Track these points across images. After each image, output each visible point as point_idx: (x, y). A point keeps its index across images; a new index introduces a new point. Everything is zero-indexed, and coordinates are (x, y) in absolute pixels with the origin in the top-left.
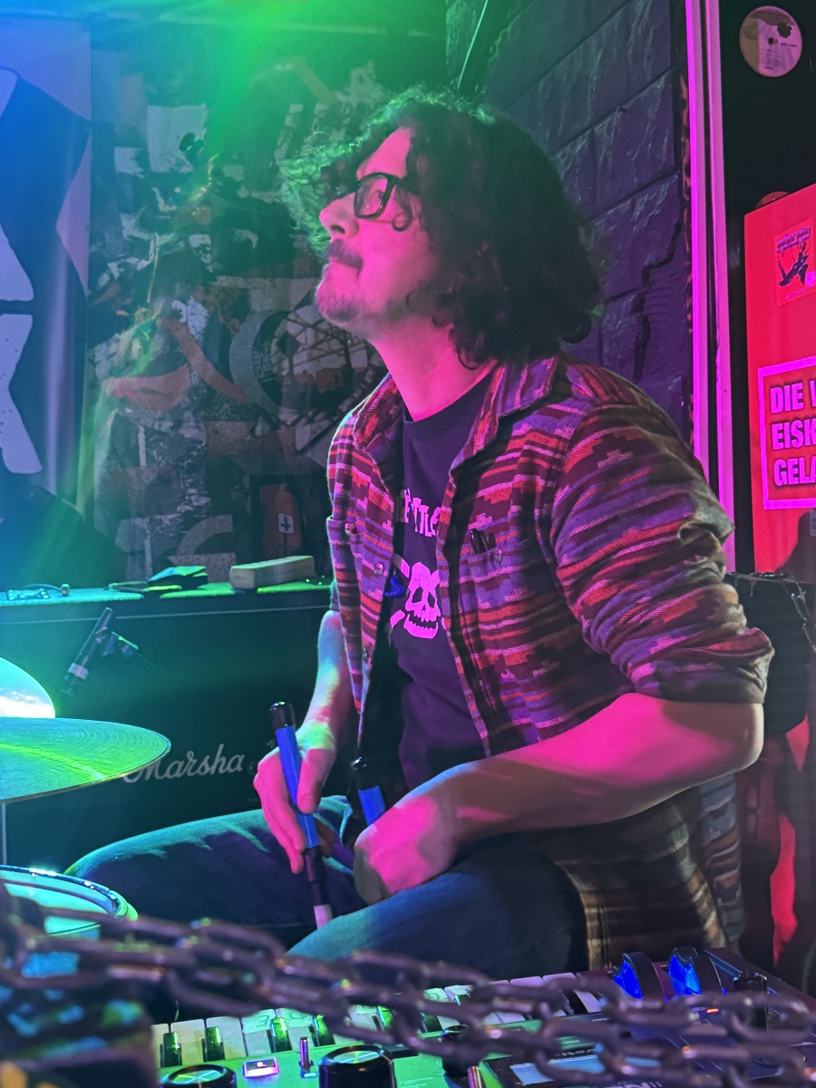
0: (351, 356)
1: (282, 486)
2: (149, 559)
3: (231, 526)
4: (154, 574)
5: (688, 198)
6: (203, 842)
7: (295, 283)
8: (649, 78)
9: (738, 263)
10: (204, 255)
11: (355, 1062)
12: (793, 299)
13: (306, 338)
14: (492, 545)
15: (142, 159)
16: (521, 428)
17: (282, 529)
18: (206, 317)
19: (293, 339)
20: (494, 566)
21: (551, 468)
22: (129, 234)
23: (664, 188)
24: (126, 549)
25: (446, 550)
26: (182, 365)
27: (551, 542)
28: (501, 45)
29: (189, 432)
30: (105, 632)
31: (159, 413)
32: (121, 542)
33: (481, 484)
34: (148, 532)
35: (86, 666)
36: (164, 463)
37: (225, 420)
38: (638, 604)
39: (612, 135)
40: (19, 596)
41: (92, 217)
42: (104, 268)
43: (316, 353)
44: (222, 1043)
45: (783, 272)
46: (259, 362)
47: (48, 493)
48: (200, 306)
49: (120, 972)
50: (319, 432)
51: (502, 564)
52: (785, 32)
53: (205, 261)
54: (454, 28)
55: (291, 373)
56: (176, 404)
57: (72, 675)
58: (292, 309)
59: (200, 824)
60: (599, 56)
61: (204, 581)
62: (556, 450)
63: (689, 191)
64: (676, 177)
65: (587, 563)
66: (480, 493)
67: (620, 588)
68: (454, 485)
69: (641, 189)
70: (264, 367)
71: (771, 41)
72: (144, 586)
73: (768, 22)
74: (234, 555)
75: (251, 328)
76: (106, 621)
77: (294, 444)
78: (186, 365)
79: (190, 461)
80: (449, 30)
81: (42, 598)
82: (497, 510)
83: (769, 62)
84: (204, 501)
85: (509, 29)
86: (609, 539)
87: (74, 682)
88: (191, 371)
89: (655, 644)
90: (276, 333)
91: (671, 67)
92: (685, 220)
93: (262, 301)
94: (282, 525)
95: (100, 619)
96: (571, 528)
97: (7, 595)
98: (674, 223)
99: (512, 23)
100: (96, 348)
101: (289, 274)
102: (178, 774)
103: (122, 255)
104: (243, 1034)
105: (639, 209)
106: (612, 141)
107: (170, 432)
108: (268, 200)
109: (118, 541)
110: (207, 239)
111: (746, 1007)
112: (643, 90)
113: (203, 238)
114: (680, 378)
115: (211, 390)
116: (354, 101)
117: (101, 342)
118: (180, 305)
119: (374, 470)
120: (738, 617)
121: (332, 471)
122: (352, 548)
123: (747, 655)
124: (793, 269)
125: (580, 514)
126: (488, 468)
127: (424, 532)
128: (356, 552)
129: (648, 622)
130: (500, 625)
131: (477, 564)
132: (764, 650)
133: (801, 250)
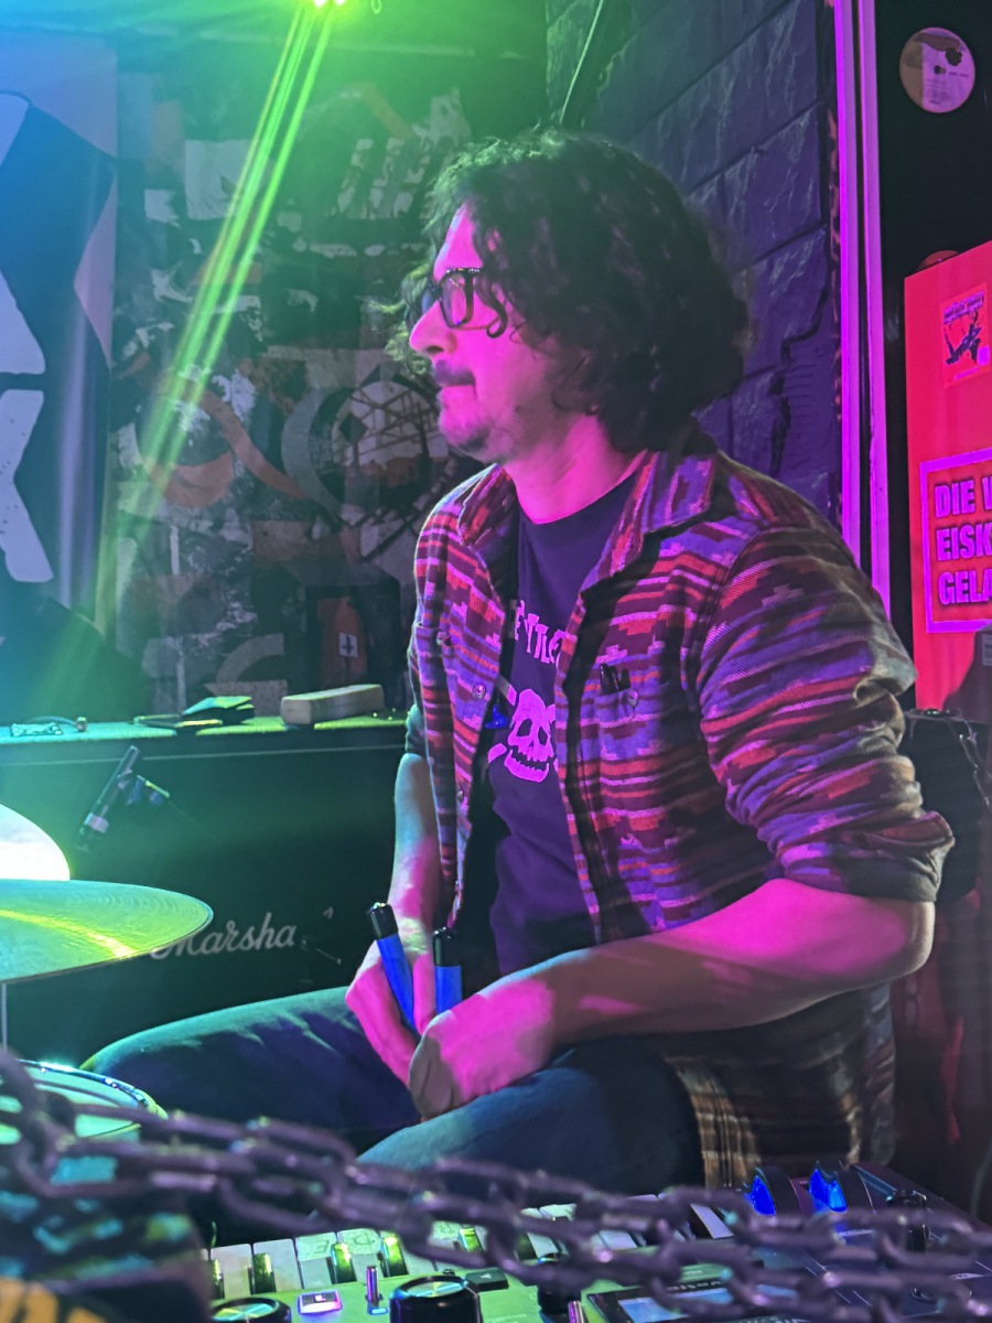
0: (429, 443)
1: (345, 600)
2: (182, 687)
3: (281, 648)
4: (189, 706)
5: (836, 258)
7: (362, 354)
8: (791, 112)
9: (897, 336)
10: (251, 321)
11: (434, 1295)
12: (961, 380)
13: (375, 421)
14: (625, 685)
15: (178, 204)
16: (669, 549)
17: (343, 652)
18: (254, 395)
19: (359, 421)
20: (626, 711)
21: (705, 601)
22: (162, 294)
23: (808, 246)
24: (154, 675)
25: (565, 686)
26: (225, 452)
27: (698, 687)
28: (613, 72)
29: (232, 534)
30: (129, 776)
31: (196, 511)
32: (148, 665)
33: (616, 611)
34: (181, 653)
35: (107, 817)
36: (201, 571)
37: (276, 519)
38: (802, 773)
39: (746, 181)
40: (25, 731)
41: (118, 275)
42: (131, 334)
43: (385, 439)
44: (272, 1274)
45: (951, 349)
46: (318, 450)
47: (61, 606)
48: (246, 382)
49: (164, 1179)
50: (388, 534)
51: (637, 709)
52: (954, 59)
53: (253, 328)
54: (556, 50)
55: (356, 463)
56: (216, 499)
57: (88, 828)
58: (358, 385)
59: (243, 1010)
60: (731, 85)
61: (249, 714)
62: (712, 580)
63: (838, 250)
64: (823, 233)
65: (741, 717)
66: (614, 621)
67: (779, 752)
68: (583, 609)
69: (781, 246)
70: (324, 455)
71: (937, 70)
72: (176, 720)
73: (932, 46)
74: (285, 683)
75: (309, 408)
76: (131, 762)
77: (359, 549)
78: (229, 453)
79: (232, 568)
80: (550, 53)
81: (54, 734)
82: (635, 643)
83: (935, 95)
84: (249, 617)
85: (622, 53)
86: (769, 692)
87: (90, 837)
88: (235, 461)
89: (816, 822)
90: (338, 416)
91: (817, 100)
92: (833, 285)
93: (321, 376)
94: (344, 647)
95: (122, 760)
96: (725, 675)
97: (11, 731)
98: (821, 287)
99: (626, 46)
100: (121, 431)
101: (354, 345)
103: (153, 319)
104: (298, 1263)
105: (778, 271)
106: (746, 188)
107: (209, 534)
108: (329, 255)
109: (145, 665)
110: (256, 301)
111: (898, 1226)
112: (782, 128)
113: (252, 300)
114: (826, 474)
115: (259, 484)
116: (435, 136)
117: (126, 423)
118: (221, 380)
119: (478, 572)
120: (915, 797)
121: (422, 568)
122: (445, 662)
123: (923, 844)
124: (963, 344)
125: (738, 660)
126: (626, 592)
127: (540, 656)
128: (449, 668)
129: (810, 796)
130: (628, 782)
131: (607, 706)
132: (943, 839)
133: (972, 321)
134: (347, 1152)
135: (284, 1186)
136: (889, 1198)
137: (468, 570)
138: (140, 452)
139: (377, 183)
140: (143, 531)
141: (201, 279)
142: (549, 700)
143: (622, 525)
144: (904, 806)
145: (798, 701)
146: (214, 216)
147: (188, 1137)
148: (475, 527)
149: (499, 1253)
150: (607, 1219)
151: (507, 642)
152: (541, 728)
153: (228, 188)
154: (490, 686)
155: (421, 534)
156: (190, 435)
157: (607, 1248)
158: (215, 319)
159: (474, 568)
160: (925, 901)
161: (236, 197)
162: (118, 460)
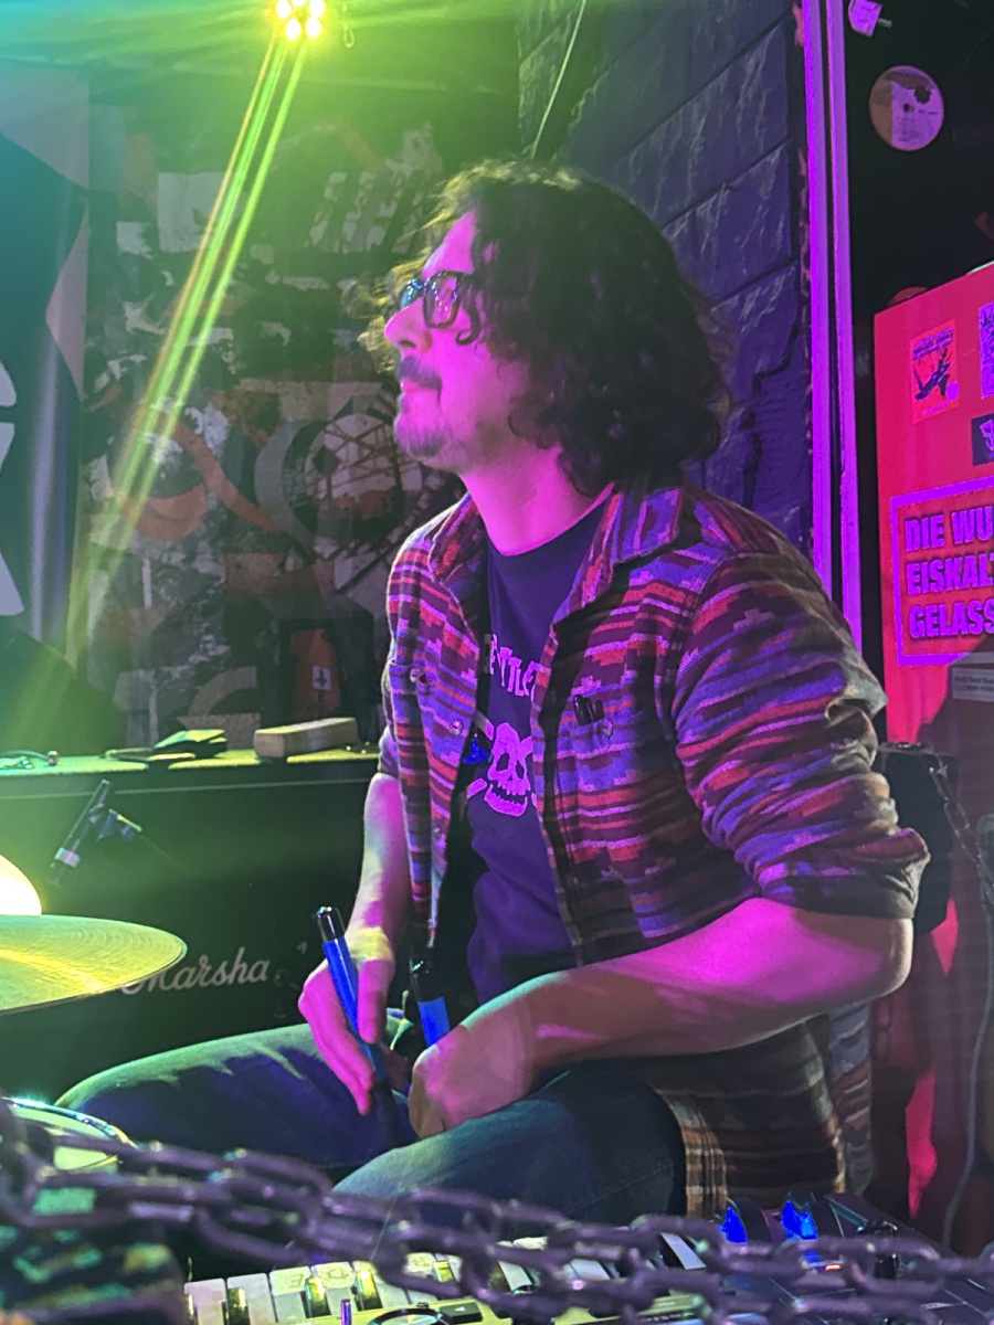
0: (402, 476)
1: (319, 632)
2: (154, 720)
3: (254, 681)
4: (161, 740)
5: (807, 295)
6: (224, 1066)
7: (335, 387)
8: (761, 150)
9: (867, 371)
10: (224, 353)
12: (930, 416)
13: (349, 453)
14: (600, 715)
15: (151, 236)
16: (640, 578)
17: (317, 685)
18: (227, 427)
19: (332, 454)
20: (601, 741)
21: (676, 628)
22: (135, 326)
23: (779, 282)
24: (126, 708)
25: (541, 717)
26: (197, 485)
27: (673, 713)
28: (584, 107)
29: (205, 566)
30: (100, 810)
31: (169, 544)
32: (121, 698)
33: (589, 642)
34: (153, 687)
35: (76, 852)
36: (173, 603)
37: (249, 552)
38: (775, 793)
39: (717, 217)
41: (89, 307)
42: (104, 367)
43: (359, 472)
44: (245, 1309)
45: (920, 384)
46: (291, 482)
47: (32, 640)
48: (219, 414)
50: (363, 567)
51: (611, 739)
52: (923, 97)
53: (226, 360)
54: (528, 84)
55: (329, 496)
56: (189, 532)
57: (60, 862)
58: (330, 418)
59: (219, 1044)
60: (703, 121)
61: (222, 748)
62: (682, 607)
63: (808, 286)
64: (793, 269)
65: (714, 741)
66: (588, 652)
67: (753, 772)
68: (555, 642)
69: (750, 283)
70: (297, 488)
71: (906, 108)
72: (148, 754)
73: (903, 85)
74: (258, 717)
75: (281, 441)
76: (103, 797)
77: (332, 582)
78: (201, 486)
79: (206, 601)
80: (522, 88)
81: (24, 768)
82: (609, 673)
83: (904, 133)
84: (222, 650)
85: (595, 88)
86: (746, 714)
87: (61, 871)
88: (207, 493)
89: (791, 841)
90: (311, 448)
91: (788, 137)
92: (803, 320)
93: (295, 407)
94: (317, 680)
95: (95, 794)
96: (699, 701)
98: (791, 323)
99: (598, 81)
100: (93, 464)
101: (327, 377)
102: (188, 984)
103: (125, 351)
104: (272, 1297)
105: (748, 307)
106: (716, 225)
107: (181, 565)
108: (303, 288)
109: (117, 698)
110: (229, 334)
111: (868, 1254)
112: (753, 165)
113: (224, 333)
114: (797, 508)
115: (232, 516)
116: (407, 169)
117: (98, 456)
118: (195, 413)
119: (451, 607)
120: (890, 813)
121: (395, 604)
122: (420, 699)
123: (897, 861)
124: (931, 380)
125: (711, 684)
126: (599, 622)
127: (514, 690)
128: (424, 705)
129: (783, 815)
130: (606, 813)
131: (580, 737)
132: (916, 856)
133: (941, 357)
134: (324, 1183)
135: (260, 1216)
136: (860, 1229)
137: (441, 606)
138: (112, 486)
139: (349, 216)
140: (115, 563)
141: (173, 310)
142: (524, 732)
143: (591, 556)
144: (877, 823)
145: (772, 721)
146: (186, 249)
147: (165, 1169)
148: (446, 563)
149: (474, 1281)
150: (580, 1248)
151: (483, 677)
152: (518, 762)
153: (201, 221)
154: (468, 722)
155: (393, 570)
156: (162, 468)
157: (579, 1277)
158: (188, 352)
159: (447, 603)
160: (900, 917)
161: (209, 229)
162: (90, 493)
